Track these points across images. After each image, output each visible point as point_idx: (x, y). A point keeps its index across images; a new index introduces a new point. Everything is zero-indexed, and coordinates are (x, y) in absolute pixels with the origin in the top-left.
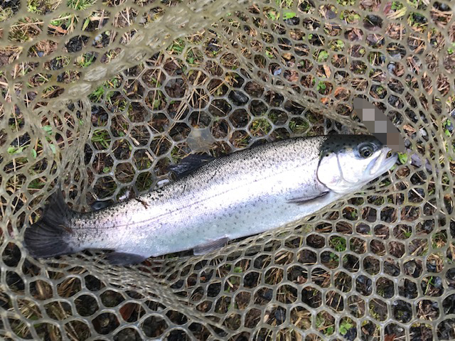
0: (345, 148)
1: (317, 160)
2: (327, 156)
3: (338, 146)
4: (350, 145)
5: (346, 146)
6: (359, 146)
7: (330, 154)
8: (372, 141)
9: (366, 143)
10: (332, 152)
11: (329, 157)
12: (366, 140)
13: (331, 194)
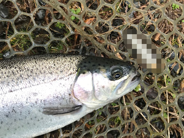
0: (99, 69)
1: (74, 76)
2: (84, 73)
3: (94, 65)
4: (104, 66)
5: (100, 67)
6: (111, 69)
7: (87, 72)
8: (122, 65)
9: (117, 66)
10: (88, 70)
11: (85, 74)
12: (118, 63)
13: (84, 108)
